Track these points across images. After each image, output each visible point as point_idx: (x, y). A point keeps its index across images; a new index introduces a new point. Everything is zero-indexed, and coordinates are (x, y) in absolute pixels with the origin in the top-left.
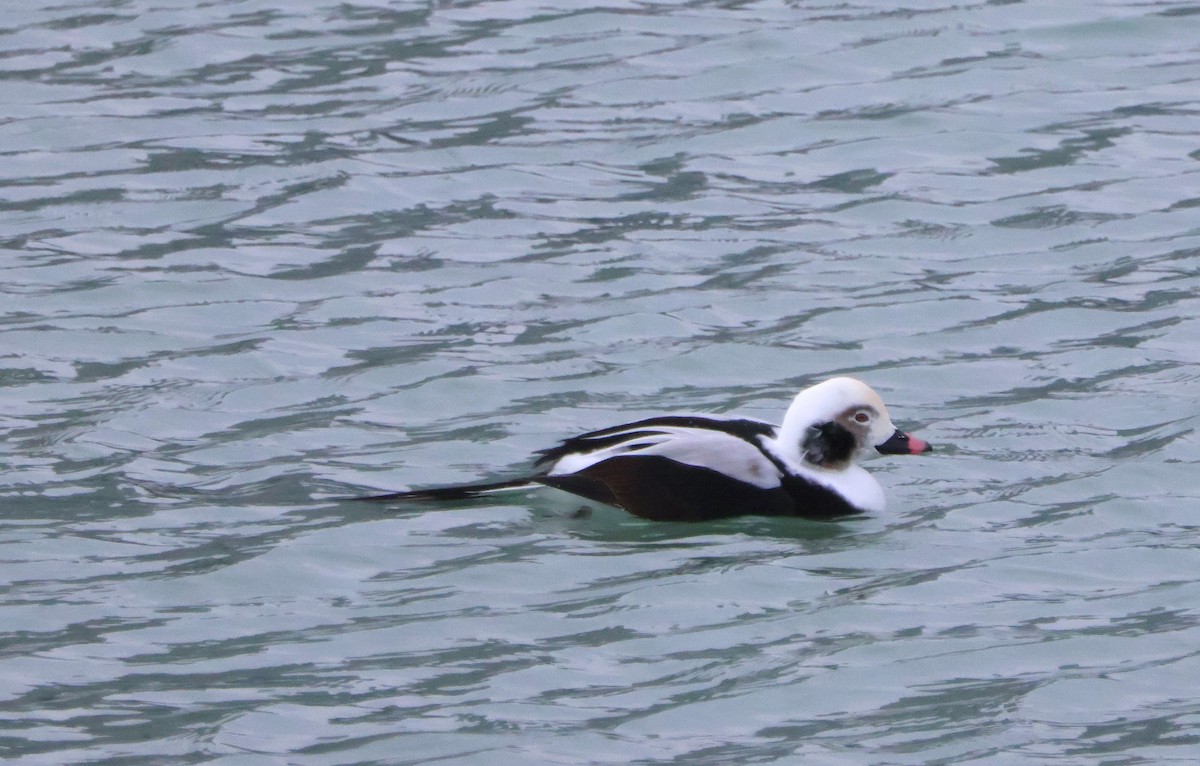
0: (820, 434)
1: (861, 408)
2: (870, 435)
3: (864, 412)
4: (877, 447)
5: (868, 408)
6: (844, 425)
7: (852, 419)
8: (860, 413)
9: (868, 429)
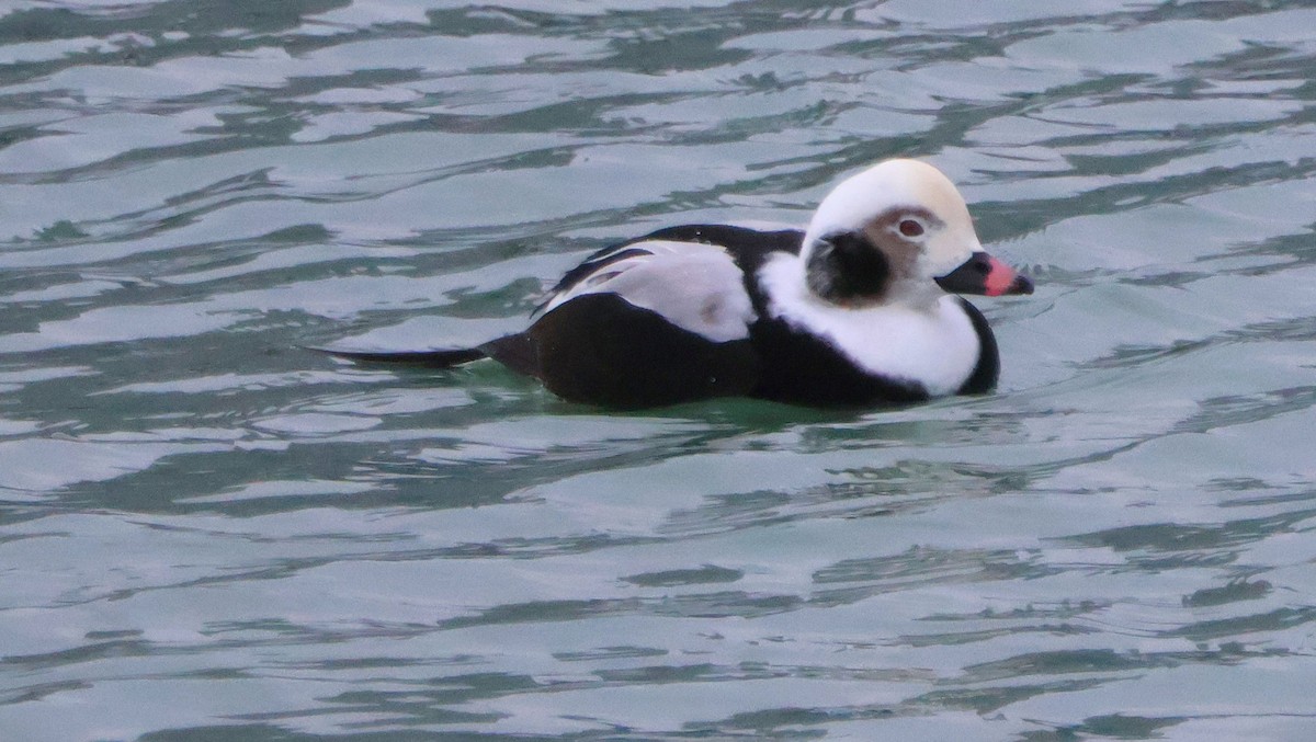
0: (829, 250)
1: (907, 211)
2: (921, 258)
3: (913, 218)
4: (938, 280)
5: (923, 213)
6: (876, 239)
7: (895, 229)
8: (908, 222)
9: (919, 249)
